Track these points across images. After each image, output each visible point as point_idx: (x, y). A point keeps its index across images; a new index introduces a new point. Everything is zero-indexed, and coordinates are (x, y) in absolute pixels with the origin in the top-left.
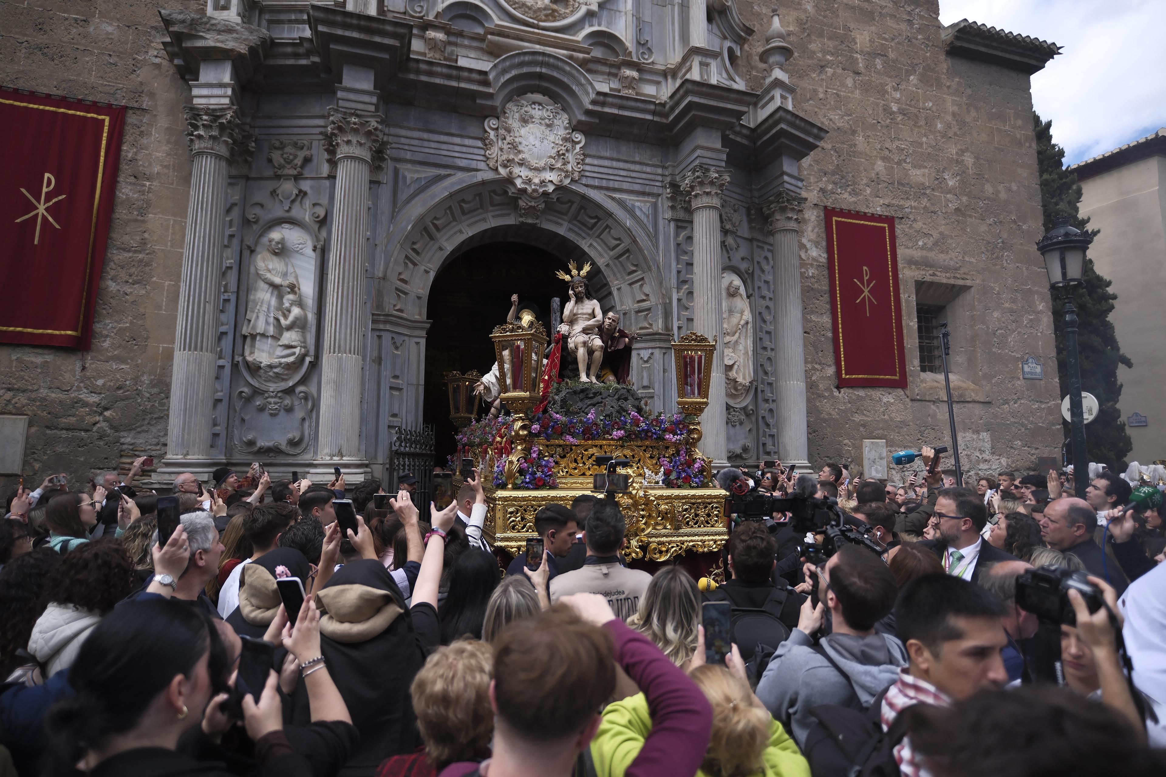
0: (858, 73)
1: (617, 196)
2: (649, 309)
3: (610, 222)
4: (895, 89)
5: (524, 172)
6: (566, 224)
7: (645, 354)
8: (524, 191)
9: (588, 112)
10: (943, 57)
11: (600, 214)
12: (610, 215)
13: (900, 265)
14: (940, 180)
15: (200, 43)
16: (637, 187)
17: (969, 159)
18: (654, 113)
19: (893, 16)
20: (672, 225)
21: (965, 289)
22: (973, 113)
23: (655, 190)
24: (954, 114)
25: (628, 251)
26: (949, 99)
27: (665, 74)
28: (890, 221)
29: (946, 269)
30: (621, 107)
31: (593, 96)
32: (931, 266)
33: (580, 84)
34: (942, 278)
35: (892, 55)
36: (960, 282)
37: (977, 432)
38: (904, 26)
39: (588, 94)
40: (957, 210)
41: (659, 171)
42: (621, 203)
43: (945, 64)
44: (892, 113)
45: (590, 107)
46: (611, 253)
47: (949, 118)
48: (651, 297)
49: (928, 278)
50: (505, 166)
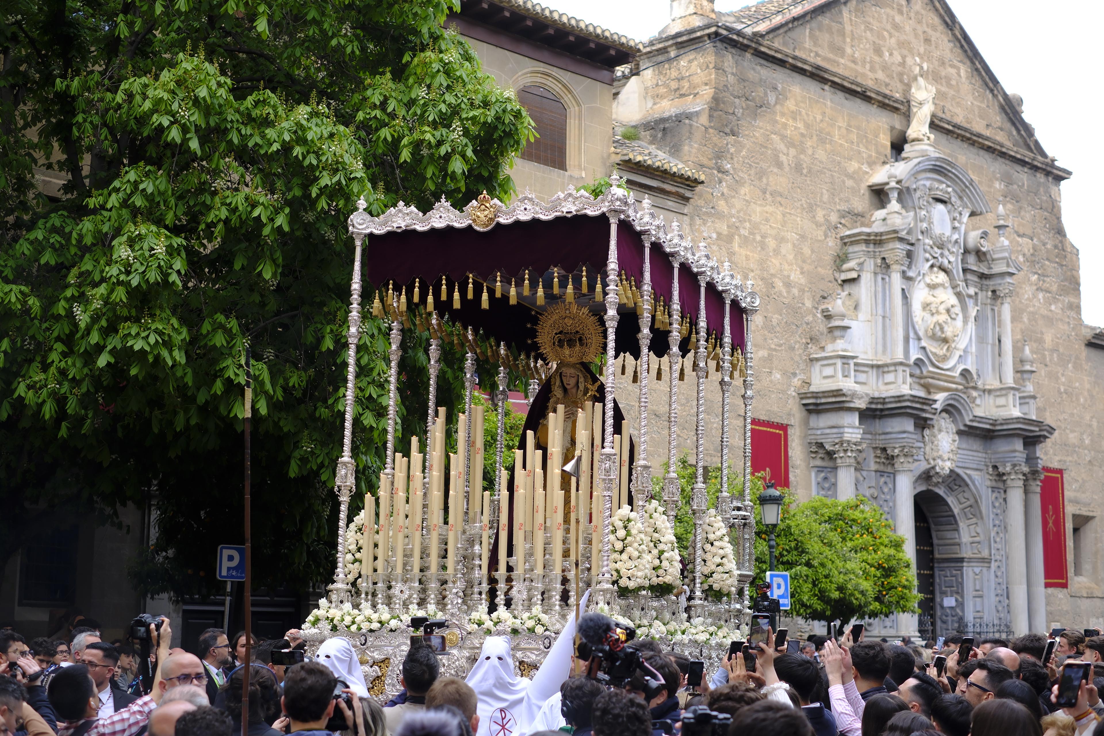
0: (1046, 365)
1: (968, 472)
2: (979, 543)
3: (966, 489)
4: (1063, 375)
5: (940, 462)
6: (943, 489)
7: (977, 570)
8: (937, 473)
9: (966, 425)
10: (1083, 347)
11: (962, 484)
12: (967, 485)
13: (1066, 503)
14: (1082, 440)
15: (852, 405)
16: (975, 466)
17: (1095, 424)
18: (991, 424)
19: (1061, 320)
20: (990, 490)
21: (1092, 518)
22: (1097, 389)
23: (981, 467)
24: (1088, 390)
25: (971, 506)
26: (1086, 378)
27: (984, 391)
28: (1060, 472)
29: (1086, 505)
30: (979, 422)
31: (971, 417)
32: (1078, 503)
33: (966, 410)
34: (1084, 512)
35: (1061, 350)
36: (1091, 514)
37: (1098, 618)
38: (1066, 327)
39: (968, 415)
40: (1090, 461)
41: (984, 455)
42: (969, 476)
43: (1084, 352)
44: (1061, 393)
45: (968, 423)
46: (961, 506)
47: (1086, 393)
48: (981, 535)
49: (1078, 512)
50: (934, 459)
